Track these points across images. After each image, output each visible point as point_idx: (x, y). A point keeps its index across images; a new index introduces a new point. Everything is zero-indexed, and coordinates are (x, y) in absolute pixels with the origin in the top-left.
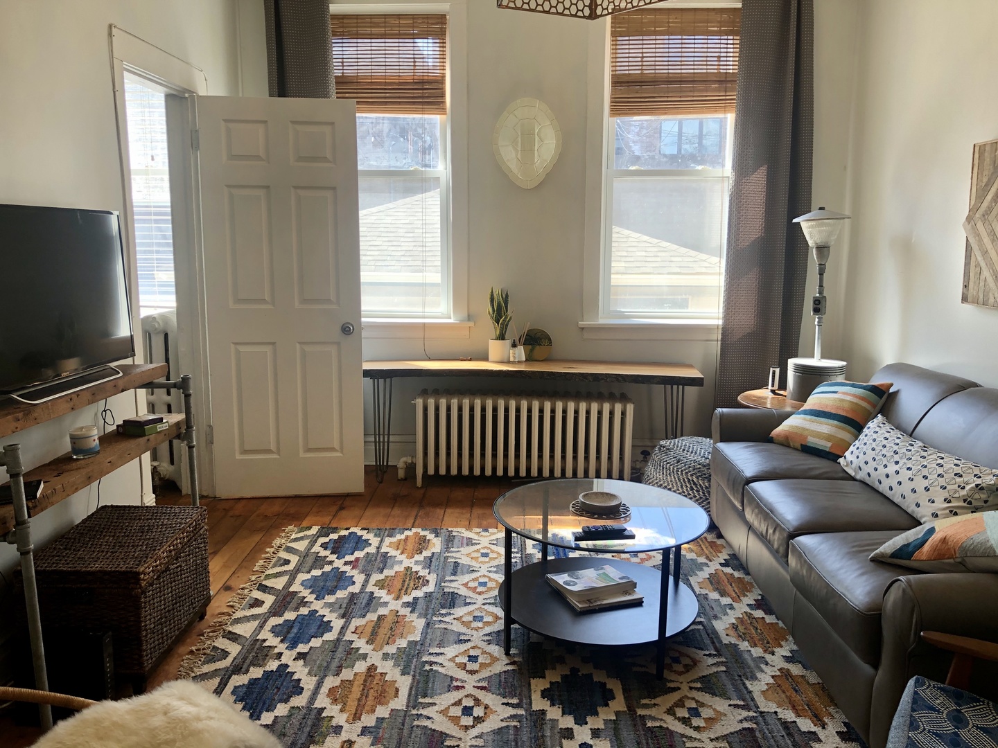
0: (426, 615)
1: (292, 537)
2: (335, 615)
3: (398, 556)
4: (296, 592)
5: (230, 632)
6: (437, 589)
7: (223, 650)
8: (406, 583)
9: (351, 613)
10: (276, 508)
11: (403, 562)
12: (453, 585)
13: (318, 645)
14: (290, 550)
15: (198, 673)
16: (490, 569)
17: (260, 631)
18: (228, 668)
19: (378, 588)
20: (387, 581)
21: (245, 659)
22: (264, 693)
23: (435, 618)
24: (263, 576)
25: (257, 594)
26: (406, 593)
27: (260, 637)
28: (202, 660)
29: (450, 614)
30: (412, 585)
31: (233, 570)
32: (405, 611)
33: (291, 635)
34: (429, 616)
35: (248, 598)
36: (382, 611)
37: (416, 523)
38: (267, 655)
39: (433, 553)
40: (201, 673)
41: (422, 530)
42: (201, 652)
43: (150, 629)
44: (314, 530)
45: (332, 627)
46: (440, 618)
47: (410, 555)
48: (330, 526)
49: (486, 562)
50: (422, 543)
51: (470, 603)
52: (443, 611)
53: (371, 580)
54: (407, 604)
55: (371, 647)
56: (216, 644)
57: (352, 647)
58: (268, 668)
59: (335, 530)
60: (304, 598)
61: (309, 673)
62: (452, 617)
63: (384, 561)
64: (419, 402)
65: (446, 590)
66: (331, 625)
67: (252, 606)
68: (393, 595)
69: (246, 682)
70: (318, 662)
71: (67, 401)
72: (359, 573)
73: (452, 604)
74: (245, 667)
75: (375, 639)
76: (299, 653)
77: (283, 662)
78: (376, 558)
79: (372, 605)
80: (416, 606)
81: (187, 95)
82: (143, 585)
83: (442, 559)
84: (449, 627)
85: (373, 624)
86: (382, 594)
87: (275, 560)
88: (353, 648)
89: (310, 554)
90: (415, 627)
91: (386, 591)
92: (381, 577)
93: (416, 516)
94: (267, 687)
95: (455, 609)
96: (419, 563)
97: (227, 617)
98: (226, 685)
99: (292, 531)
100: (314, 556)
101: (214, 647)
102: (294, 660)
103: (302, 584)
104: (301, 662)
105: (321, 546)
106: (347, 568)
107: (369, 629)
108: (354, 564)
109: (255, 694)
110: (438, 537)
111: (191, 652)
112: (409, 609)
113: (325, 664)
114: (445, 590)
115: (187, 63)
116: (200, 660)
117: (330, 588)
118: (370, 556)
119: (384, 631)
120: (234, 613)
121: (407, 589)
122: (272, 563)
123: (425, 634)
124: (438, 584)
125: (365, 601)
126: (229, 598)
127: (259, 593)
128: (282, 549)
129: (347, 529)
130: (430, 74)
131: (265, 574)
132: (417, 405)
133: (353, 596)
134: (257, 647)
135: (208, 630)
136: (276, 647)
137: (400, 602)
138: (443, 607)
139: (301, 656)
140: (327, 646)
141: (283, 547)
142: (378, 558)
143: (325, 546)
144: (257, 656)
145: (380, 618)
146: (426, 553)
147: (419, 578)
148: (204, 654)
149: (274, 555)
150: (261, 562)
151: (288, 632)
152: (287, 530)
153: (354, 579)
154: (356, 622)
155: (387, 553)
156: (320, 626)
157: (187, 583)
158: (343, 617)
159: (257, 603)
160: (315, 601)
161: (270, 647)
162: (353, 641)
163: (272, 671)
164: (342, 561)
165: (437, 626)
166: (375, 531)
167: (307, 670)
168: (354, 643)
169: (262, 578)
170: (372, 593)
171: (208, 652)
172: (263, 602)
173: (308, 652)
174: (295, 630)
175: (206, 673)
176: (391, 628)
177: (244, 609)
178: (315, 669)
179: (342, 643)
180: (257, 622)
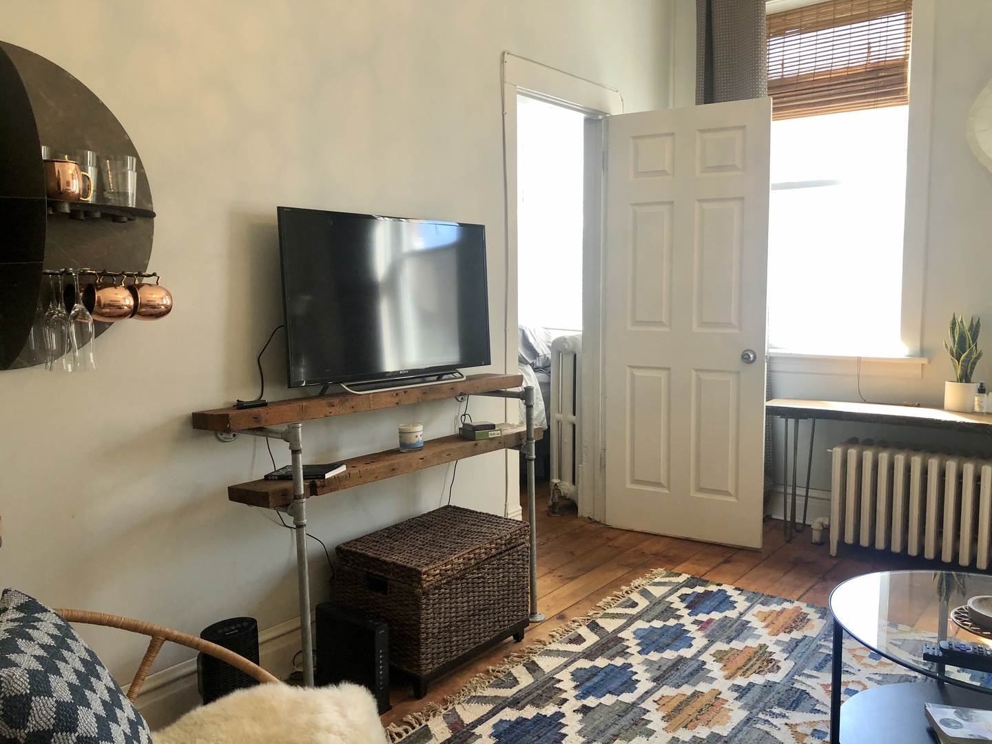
0: (750, 707)
1: (656, 580)
2: (648, 675)
3: (760, 629)
4: (624, 639)
5: (533, 662)
6: (785, 680)
7: (515, 678)
8: (751, 663)
9: (667, 678)
10: (659, 547)
11: (762, 636)
12: (809, 681)
13: (609, 704)
14: (645, 593)
15: (479, 694)
16: (872, 676)
17: (562, 670)
18: (508, 698)
19: (714, 659)
20: (730, 655)
21: (529, 694)
22: (523, 736)
23: (761, 716)
24: (601, 613)
25: (584, 631)
26: (744, 674)
27: (557, 676)
28: (491, 682)
29: (784, 716)
30: (756, 667)
31: (578, 599)
32: (729, 696)
33: (588, 684)
34: (755, 711)
35: (573, 632)
36: (703, 687)
37: (805, 597)
38: (551, 698)
39: (806, 636)
40: (481, 695)
41: (807, 606)
42: (495, 674)
43: (433, 634)
44: (684, 578)
45: (636, 688)
46: (768, 718)
47: (775, 631)
48: (703, 578)
49: (871, 666)
50: (800, 620)
51: (819, 711)
52: (777, 710)
53: (711, 648)
54: (737, 688)
55: (664, 724)
56: (513, 671)
57: (643, 717)
58: (543, 712)
59: (704, 583)
60: (628, 647)
61: (580, 732)
62: (786, 720)
63: (740, 628)
64: (837, 452)
65: (797, 686)
66: (636, 686)
67: (571, 641)
68: (726, 673)
69: (513, 720)
70: (597, 722)
71: (392, 396)
72: (703, 636)
73: (794, 706)
74: (523, 702)
75: (675, 717)
76: (584, 706)
77: (561, 710)
78: (733, 625)
79: (696, 677)
80: (747, 693)
81: (600, 117)
82: (424, 586)
83: (813, 646)
84: (774, 732)
85: (684, 698)
86: (714, 668)
87: (624, 599)
88: (643, 719)
89: (663, 602)
90: (729, 718)
91: (721, 665)
92: (725, 647)
93: (810, 588)
94: (529, 732)
95: (795, 713)
96: (781, 643)
97: (542, 646)
98: (494, 715)
99: (659, 574)
100: (667, 605)
101: (510, 674)
102: (574, 711)
103: (634, 633)
104: (580, 716)
105: (679, 597)
106: (693, 628)
107: (674, 703)
108: (702, 625)
109: (513, 735)
110: (823, 618)
111: (487, 672)
112: (736, 694)
113: (602, 728)
114: (795, 686)
115: (600, 85)
116: (489, 682)
117: (661, 645)
118: (727, 621)
119: (691, 710)
120: (550, 643)
121: (747, 670)
122: (618, 602)
123: (738, 730)
124: (790, 677)
125: (691, 669)
126: (557, 627)
127: (588, 630)
128: (638, 590)
129: (718, 585)
130: (887, 59)
131: (605, 612)
132: (833, 455)
133: (681, 659)
134: (548, 685)
135: (515, 654)
136: (566, 691)
137: (730, 683)
138: (780, 705)
139: (585, 710)
140: (618, 708)
141: (640, 588)
142: (734, 626)
143: (683, 598)
144: (542, 696)
145: (696, 695)
146: (797, 635)
147: (771, 661)
148: (496, 677)
149: (626, 595)
150: (609, 598)
151: (588, 680)
152: (655, 571)
153: (693, 642)
154: (667, 691)
155: (749, 622)
156: (626, 682)
157: (492, 598)
158: (654, 681)
159: (579, 640)
160: (636, 654)
161: (560, 689)
162: (648, 711)
163: (545, 716)
164: (693, 618)
165: (758, 726)
166: (749, 595)
167: (580, 727)
168: (648, 714)
169: (599, 615)
170: (704, 663)
171: (500, 675)
172: (585, 640)
173: (594, 708)
174: (596, 680)
175: (486, 697)
176: (701, 710)
177: (561, 642)
178: (589, 729)
179: (635, 710)
180: (566, 659)
